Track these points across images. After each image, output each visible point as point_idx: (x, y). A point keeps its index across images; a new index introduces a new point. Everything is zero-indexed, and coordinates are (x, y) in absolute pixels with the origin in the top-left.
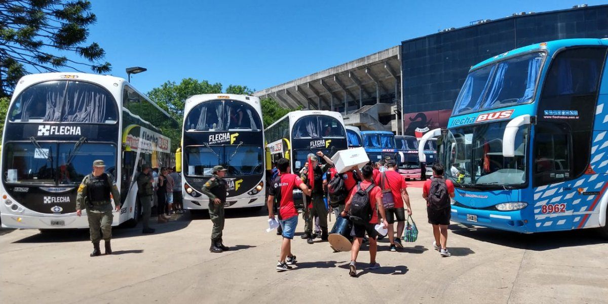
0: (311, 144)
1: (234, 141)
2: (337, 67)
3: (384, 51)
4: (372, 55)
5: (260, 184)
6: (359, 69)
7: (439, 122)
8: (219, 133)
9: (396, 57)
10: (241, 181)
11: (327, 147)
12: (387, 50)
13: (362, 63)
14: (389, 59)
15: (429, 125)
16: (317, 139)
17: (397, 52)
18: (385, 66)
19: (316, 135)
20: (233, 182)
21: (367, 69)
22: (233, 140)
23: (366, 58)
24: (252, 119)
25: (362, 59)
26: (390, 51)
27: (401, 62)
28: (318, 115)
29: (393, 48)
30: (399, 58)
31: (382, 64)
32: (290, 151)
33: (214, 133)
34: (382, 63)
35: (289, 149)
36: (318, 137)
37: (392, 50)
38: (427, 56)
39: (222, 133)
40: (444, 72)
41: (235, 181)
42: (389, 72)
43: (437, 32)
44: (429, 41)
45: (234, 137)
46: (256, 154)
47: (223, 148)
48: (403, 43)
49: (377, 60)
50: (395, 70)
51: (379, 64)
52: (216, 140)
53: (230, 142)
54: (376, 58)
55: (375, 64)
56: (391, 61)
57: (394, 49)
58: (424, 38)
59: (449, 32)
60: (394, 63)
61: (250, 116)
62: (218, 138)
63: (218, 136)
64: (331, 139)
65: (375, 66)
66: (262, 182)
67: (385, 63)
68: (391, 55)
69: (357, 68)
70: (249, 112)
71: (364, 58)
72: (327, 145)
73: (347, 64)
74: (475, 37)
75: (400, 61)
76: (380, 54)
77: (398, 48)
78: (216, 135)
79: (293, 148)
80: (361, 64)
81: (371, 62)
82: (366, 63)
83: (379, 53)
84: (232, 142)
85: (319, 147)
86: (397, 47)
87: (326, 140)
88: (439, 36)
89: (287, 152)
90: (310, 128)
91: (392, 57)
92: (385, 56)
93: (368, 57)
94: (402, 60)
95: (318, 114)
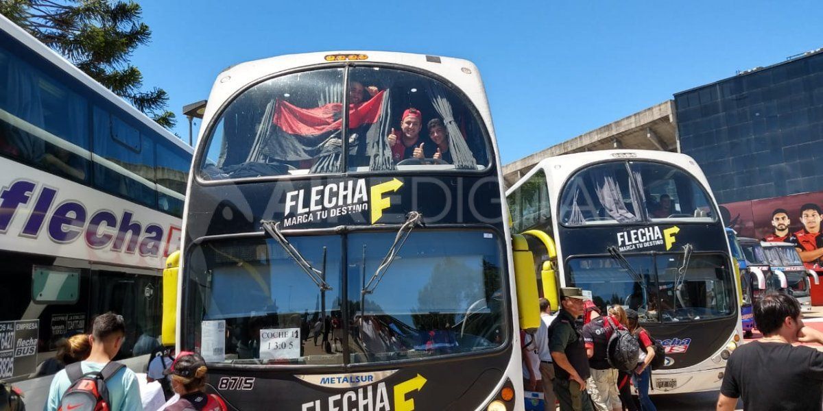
0: (620, 240)
1: (384, 211)
2: (565, 143)
3: (645, 111)
4: (623, 119)
5: (499, 397)
6: (602, 143)
7: (753, 221)
8: (324, 181)
9: (666, 118)
10: (418, 382)
11: (669, 246)
12: (649, 109)
13: (607, 133)
14: (654, 122)
15: (736, 226)
16: (636, 226)
17: (668, 111)
18: (649, 135)
19: (630, 215)
20: (382, 388)
21: (617, 141)
22: (379, 205)
23: (613, 125)
24: (453, 130)
25: (608, 127)
26: (656, 111)
27: (677, 126)
28: (629, 160)
29: (660, 105)
30: (671, 120)
31: (642, 132)
32: (554, 260)
33: (305, 184)
34: (641, 130)
35: (552, 254)
36: (638, 217)
37: (658, 108)
38: (722, 114)
39: (336, 180)
40: (753, 137)
41: (390, 383)
42: (656, 144)
43: (734, 75)
44: (722, 90)
45: (384, 195)
46: (475, 266)
47: (339, 239)
48: (676, 96)
49: (633, 126)
50: (666, 141)
51: (637, 131)
52: (313, 207)
53: (367, 214)
54: (631, 123)
55: (631, 133)
56: (656, 126)
57: (662, 107)
58: (713, 86)
59: (753, 74)
60: (663, 129)
61: (448, 118)
62: (320, 202)
63: (322, 193)
64: (678, 224)
65: (631, 135)
66: (508, 384)
67: (648, 129)
68: (657, 116)
69: (599, 141)
70: (443, 106)
71: (611, 124)
72: (670, 241)
73: (581, 136)
74: (805, 77)
75: (675, 124)
76: (637, 117)
77: (669, 104)
78: (314, 190)
79: (565, 251)
80: (605, 135)
81: (622, 130)
82: (614, 133)
83: (635, 115)
84: (376, 215)
85: (645, 249)
86: (666, 102)
87: (663, 226)
88: (738, 80)
89: (547, 264)
90: (608, 193)
91: (660, 119)
92: (647, 119)
93: (617, 123)
94: (678, 123)
95: (628, 156)
